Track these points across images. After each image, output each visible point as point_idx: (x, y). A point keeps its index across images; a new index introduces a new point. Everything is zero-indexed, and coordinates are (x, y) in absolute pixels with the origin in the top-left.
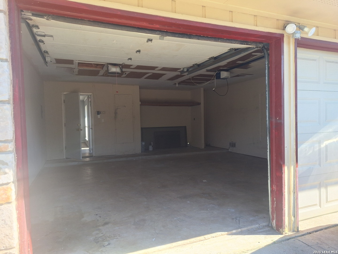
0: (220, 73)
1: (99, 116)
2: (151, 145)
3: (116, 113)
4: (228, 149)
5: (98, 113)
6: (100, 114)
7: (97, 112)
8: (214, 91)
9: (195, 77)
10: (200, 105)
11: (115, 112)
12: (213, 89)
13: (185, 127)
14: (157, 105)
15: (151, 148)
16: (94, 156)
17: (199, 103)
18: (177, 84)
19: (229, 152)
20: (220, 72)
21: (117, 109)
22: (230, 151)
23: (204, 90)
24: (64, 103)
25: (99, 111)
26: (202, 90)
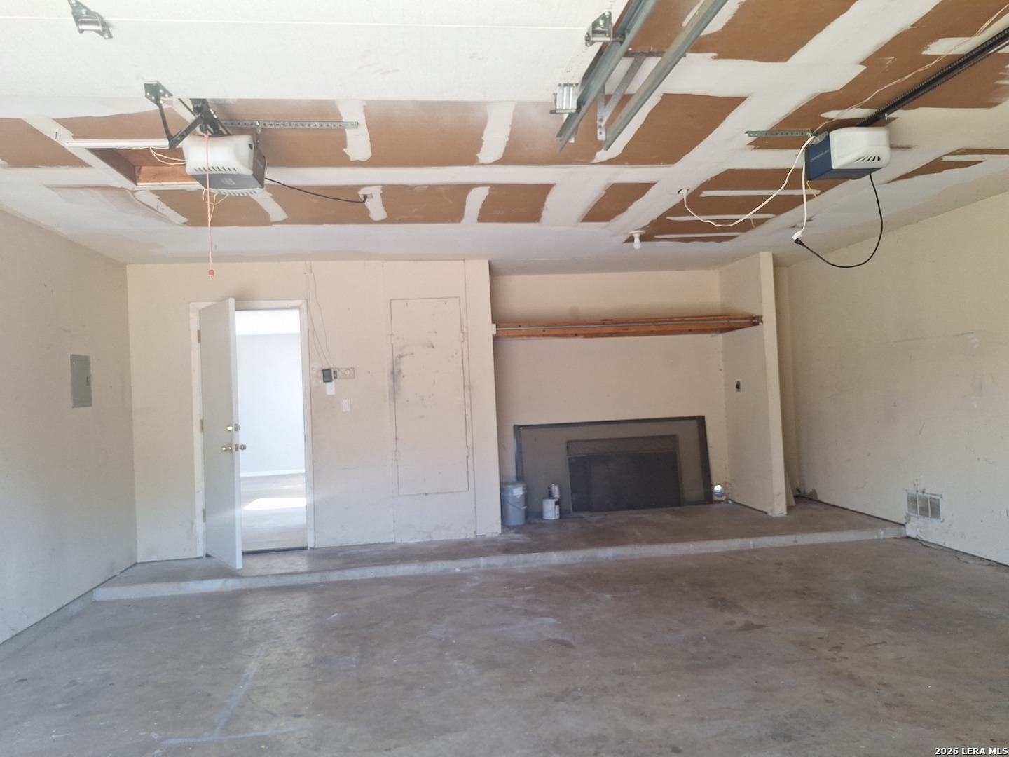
0: (826, 143)
1: (330, 388)
2: (554, 498)
3: (395, 375)
4: (903, 525)
5: (328, 375)
6: (335, 378)
7: (320, 375)
8: (802, 244)
9: (706, 194)
10: (757, 324)
11: (393, 368)
12: (795, 238)
13: (701, 420)
14: (576, 335)
15: (551, 511)
16: (312, 546)
17: (754, 318)
18: (637, 240)
19: (908, 537)
20: (827, 139)
21: (400, 357)
22: (913, 535)
23: (777, 264)
24: (199, 341)
25: (329, 370)
26: (766, 262)
